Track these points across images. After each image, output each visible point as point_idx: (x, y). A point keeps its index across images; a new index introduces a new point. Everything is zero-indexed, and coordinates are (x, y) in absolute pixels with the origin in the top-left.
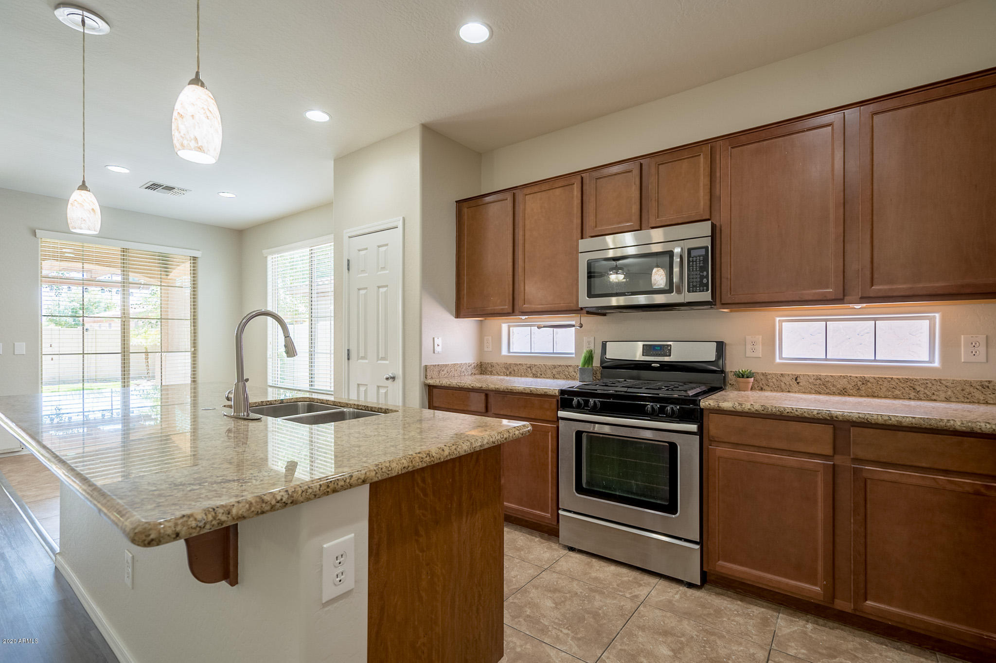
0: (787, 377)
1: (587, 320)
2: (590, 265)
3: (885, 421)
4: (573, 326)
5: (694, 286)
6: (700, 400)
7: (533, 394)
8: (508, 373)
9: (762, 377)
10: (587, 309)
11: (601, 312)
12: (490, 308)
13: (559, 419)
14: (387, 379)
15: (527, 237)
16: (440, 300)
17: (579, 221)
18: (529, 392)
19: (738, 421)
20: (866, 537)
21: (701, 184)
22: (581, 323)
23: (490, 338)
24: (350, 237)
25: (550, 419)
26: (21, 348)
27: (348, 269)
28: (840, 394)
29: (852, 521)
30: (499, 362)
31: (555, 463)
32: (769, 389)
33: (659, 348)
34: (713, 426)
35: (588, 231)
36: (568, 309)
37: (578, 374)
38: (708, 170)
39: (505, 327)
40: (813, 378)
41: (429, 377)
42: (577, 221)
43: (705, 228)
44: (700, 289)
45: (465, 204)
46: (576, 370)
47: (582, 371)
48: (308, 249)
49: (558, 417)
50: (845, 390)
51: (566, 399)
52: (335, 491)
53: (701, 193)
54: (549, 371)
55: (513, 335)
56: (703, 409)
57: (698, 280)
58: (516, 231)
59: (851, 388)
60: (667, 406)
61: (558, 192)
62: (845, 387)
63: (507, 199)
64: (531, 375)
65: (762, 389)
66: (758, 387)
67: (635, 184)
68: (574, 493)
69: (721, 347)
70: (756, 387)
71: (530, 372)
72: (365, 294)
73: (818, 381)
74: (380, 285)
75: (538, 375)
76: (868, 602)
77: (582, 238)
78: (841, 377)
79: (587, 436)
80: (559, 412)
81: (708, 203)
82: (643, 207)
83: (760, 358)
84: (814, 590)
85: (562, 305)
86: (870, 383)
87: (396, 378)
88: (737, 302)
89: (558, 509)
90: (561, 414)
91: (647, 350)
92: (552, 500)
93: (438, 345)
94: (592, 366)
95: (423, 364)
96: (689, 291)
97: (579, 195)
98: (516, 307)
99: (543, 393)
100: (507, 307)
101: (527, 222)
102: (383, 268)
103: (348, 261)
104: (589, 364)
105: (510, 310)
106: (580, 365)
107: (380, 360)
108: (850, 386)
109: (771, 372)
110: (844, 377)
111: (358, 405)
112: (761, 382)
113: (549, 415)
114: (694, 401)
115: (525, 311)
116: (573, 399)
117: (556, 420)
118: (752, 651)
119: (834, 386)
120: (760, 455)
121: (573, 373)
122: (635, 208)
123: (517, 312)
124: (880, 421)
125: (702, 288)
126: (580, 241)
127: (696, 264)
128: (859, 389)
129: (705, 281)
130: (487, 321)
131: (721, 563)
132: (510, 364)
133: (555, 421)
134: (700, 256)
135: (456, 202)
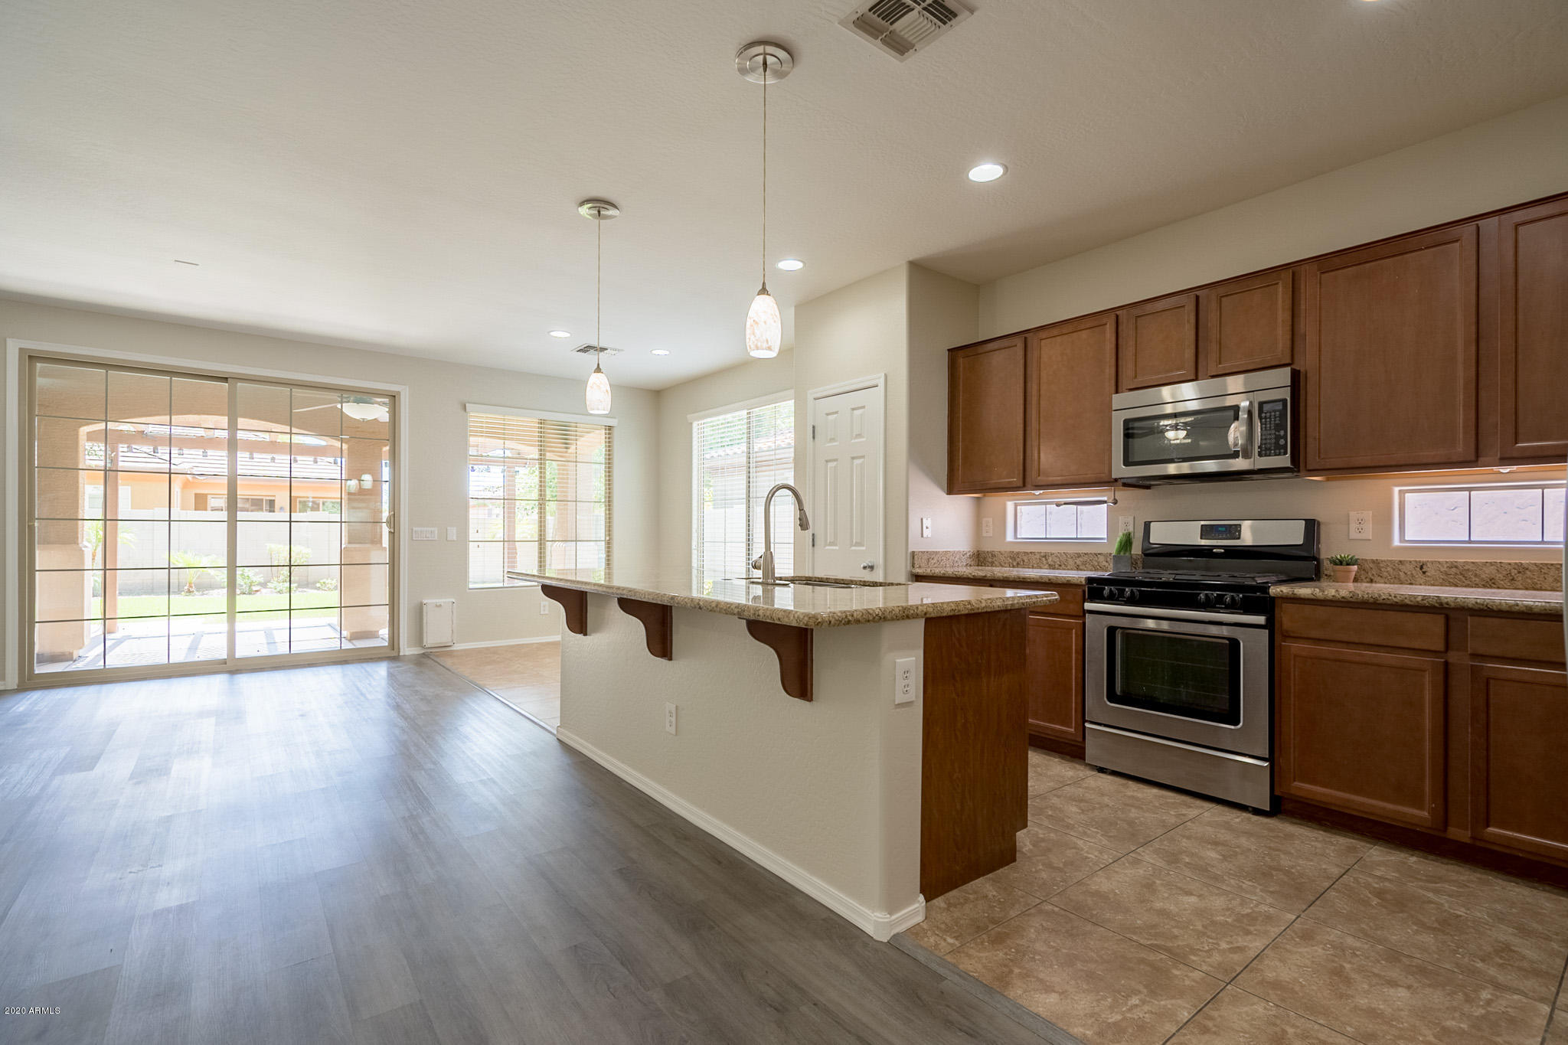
0: (1407, 565)
1: (1123, 494)
2: (1127, 423)
3: (1510, 607)
4: (1105, 502)
5: (1266, 449)
6: (1269, 587)
7: (1052, 583)
8: (1015, 564)
9: (1371, 565)
10: (1122, 481)
11: (1142, 484)
12: (995, 481)
13: (1085, 612)
14: (865, 568)
15: (1042, 392)
16: (930, 473)
17: (1113, 370)
18: (1047, 581)
19: (1321, 612)
20: (1488, 750)
21: (1280, 320)
22: (1115, 499)
23: (991, 520)
24: (815, 399)
25: (1074, 614)
26: (453, 533)
27: (814, 438)
28: (1484, 586)
29: (1470, 730)
30: (1002, 550)
31: (1080, 668)
32: (1383, 581)
33: (1224, 529)
34: (1287, 618)
35: (1125, 383)
36: (1097, 481)
37: (1111, 565)
38: (1289, 302)
39: (1010, 505)
40: (1445, 566)
41: (916, 566)
42: (1110, 371)
43: (1283, 376)
44: (1275, 452)
45: (961, 353)
46: (1108, 559)
47: (1117, 559)
48: (745, 412)
49: (1084, 610)
50: (1493, 581)
51: (1095, 589)
52: (908, 617)
53: (1280, 331)
54: (1071, 562)
55: (1021, 516)
56: (1274, 598)
57: (1273, 441)
58: (1029, 385)
59: (1502, 578)
60: (1226, 595)
61: (1084, 334)
62: (1493, 577)
63: (1016, 346)
64: (1047, 566)
65: (1371, 581)
66: (1366, 578)
67: (1188, 321)
68: (1105, 702)
69: (1312, 527)
70: (1364, 578)
71: (1045, 562)
72: (835, 467)
73: (1454, 570)
74: (855, 455)
75: (1057, 566)
76: (1491, 829)
77: (1117, 392)
78: (1488, 564)
79: (1122, 633)
80: (1086, 604)
81: (1289, 343)
82: (1200, 350)
83: (1369, 540)
84: (1420, 815)
85: (1090, 476)
86: (1530, 571)
87: (875, 567)
88: (1328, 467)
89: (1084, 721)
90: (1088, 606)
91: (1206, 532)
92: (1076, 711)
93: (927, 528)
94: (1130, 553)
95: (910, 550)
96: (1260, 455)
97: (1114, 339)
98: (1028, 480)
99: (1065, 582)
100: (1016, 480)
101: (1044, 374)
102: (859, 436)
103: (814, 427)
104: (1126, 550)
105: (1020, 484)
106: (1114, 552)
107: (855, 546)
108: (1500, 575)
109: (1386, 559)
110: (1491, 564)
111: (865, 581)
112: (1369, 570)
113: (1073, 608)
114: (1264, 588)
115: (1040, 484)
116: (1104, 589)
117: (1081, 614)
118: (1324, 867)
119: (1476, 575)
120: (1348, 652)
121: (1105, 563)
122: (1189, 353)
123: (1029, 485)
124: (1504, 608)
125: (1277, 451)
126: (1115, 396)
127: (1270, 421)
128: (1513, 579)
129: (1282, 442)
130: (987, 498)
131: (1296, 783)
132: (1018, 553)
133: (1080, 616)
134: (1275, 411)
135: (948, 350)
